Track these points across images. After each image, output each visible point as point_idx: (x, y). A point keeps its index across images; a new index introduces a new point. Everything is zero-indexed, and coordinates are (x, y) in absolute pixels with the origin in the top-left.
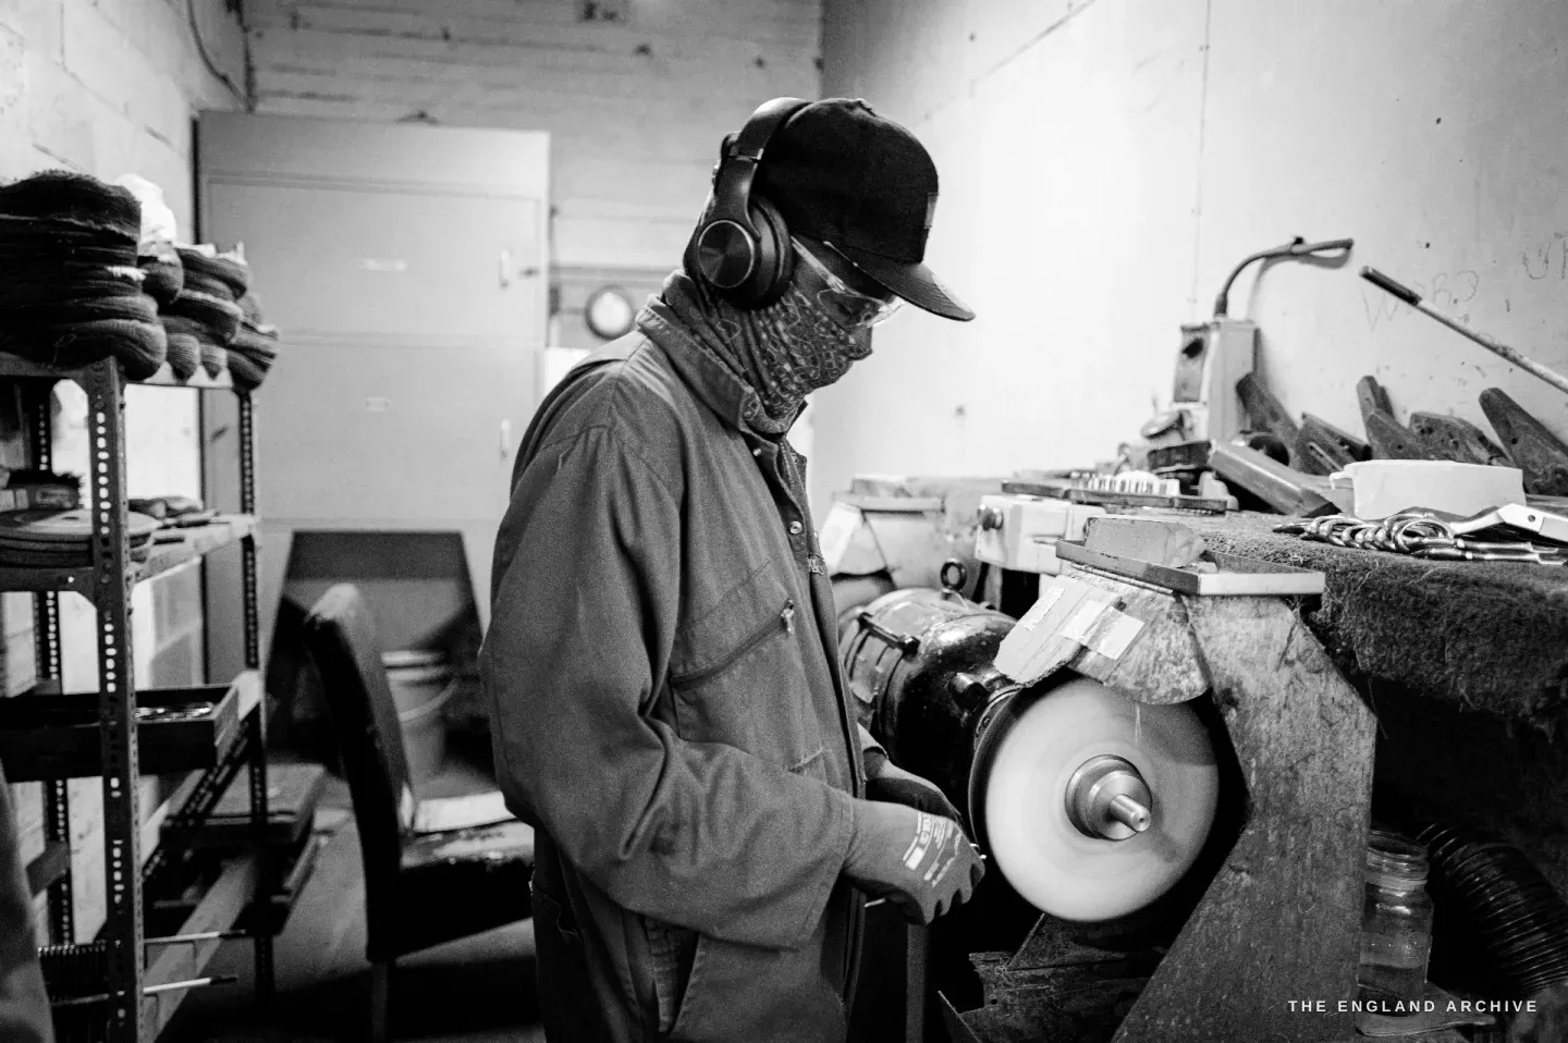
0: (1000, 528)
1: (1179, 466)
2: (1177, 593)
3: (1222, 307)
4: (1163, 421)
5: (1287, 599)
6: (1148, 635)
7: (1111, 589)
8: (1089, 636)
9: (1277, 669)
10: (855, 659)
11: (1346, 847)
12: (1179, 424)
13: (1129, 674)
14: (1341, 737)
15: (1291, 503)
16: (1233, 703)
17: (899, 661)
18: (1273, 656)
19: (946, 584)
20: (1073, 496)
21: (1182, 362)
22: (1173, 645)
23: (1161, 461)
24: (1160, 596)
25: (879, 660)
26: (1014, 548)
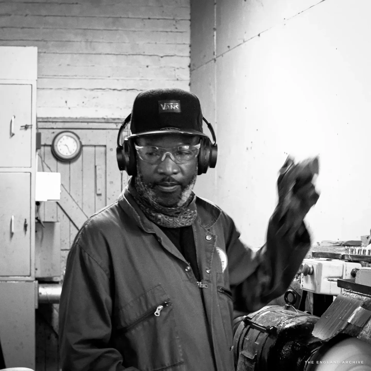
0: (312, 274)
7: (360, 299)
10: (244, 339)
13: (367, 333)
17: (267, 338)
19: (287, 302)
20: (346, 258)
25: (257, 338)
26: (319, 284)
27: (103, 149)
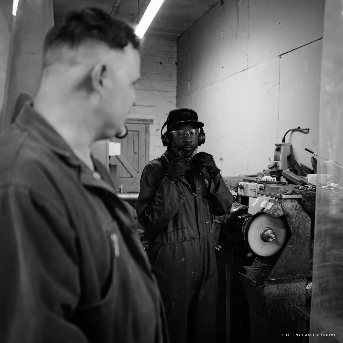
0: (243, 188)
1: (276, 175)
2: (279, 199)
3: (284, 140)
4: (272, 165)
5: (296, 199)
6: (274, 205)
7: (267, 198)
8: (264, 206)
9: (295, 210)
11: (307, 241)
12: (276, 166)
13: (271, 212)
14: (306, 222)
15: (298, 183)
16: (288, 216)
18: (294, 208)
20: (257, 182)
21: (276, 152)
22: (278, 207)
23: (273, 174)
24: (276, 199)
26: (247, 192)
27: (137, 133)
